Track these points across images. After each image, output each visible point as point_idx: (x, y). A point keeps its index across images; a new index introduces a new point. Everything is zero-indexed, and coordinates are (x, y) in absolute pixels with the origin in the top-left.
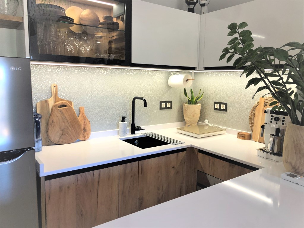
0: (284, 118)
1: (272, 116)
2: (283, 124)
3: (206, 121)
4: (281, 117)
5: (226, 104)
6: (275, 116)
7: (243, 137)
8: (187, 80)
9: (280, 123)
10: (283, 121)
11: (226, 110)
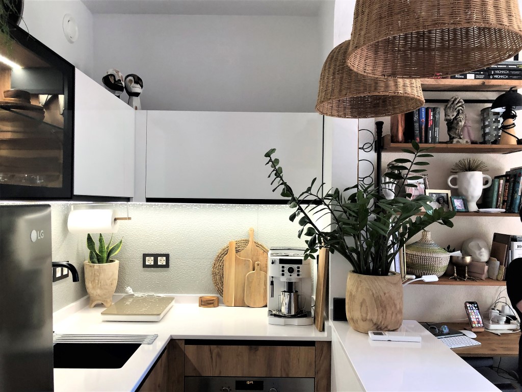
0: (298, 268)
1: (283, 267)
2: (298, 275)
3: (129, 290)
4: (295, 266)
5: (167, 256)
6: (287, 266)
7: (211, 304)
8: (115, 219)
9: (294, 275)
10: (298, 271)
11: (167, 265)
